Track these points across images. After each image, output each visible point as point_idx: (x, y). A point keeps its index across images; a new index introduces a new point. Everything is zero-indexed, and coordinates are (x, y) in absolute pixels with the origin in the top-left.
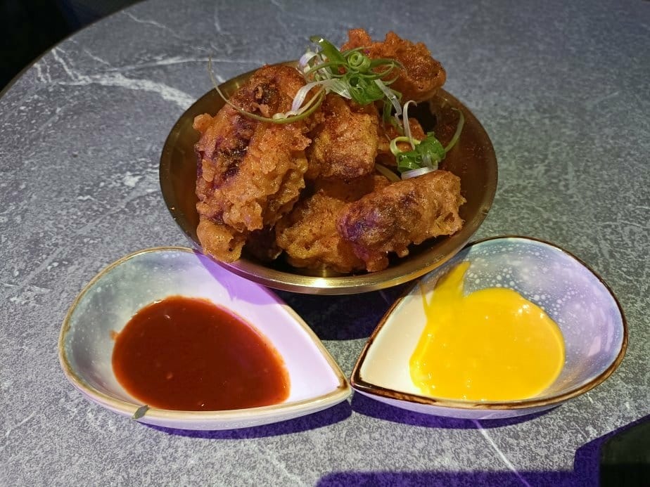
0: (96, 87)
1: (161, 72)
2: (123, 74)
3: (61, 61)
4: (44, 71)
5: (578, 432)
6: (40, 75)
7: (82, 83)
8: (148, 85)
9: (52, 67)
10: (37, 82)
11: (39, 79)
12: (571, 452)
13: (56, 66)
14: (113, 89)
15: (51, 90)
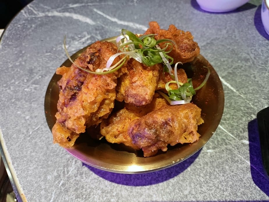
0: (47, 17)
1: (72, 10)
2: (57, 11)
3: (32, 9)
4: (25, 13)
5: (248, 117)
6: (24, 14)
7: (41, 16)
8: (67, 14)
9: (28, 11)
10: (23, 17)
11: (24, 16)
12: (246, 123)
13: (30, 11)
14: (53, 17)
15: (29, 19)
